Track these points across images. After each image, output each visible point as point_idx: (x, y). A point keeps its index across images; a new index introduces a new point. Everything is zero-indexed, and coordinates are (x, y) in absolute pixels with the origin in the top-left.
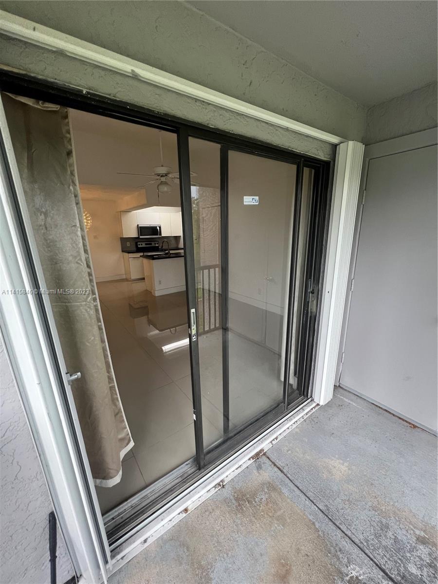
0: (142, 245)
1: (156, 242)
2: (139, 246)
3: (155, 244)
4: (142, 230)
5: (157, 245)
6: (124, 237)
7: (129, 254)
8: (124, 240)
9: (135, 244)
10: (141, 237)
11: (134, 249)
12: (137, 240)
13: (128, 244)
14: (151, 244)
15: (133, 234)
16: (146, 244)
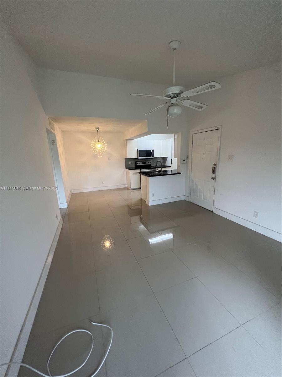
0: (139, 164)
1: (149, 162)
2: (137, 165)
3: (149, 163)
4: (140, 153)
5: (150, 164)
6: (128, 158)
7: (131, 170)
8: (127, 160)
9: (134, 163)
10: (139, 158)
11: (134, 166)
12: (137, 160)
13: (130, 163)
14: (146, 163)
15: (135, 156)
16: (142, 163)
